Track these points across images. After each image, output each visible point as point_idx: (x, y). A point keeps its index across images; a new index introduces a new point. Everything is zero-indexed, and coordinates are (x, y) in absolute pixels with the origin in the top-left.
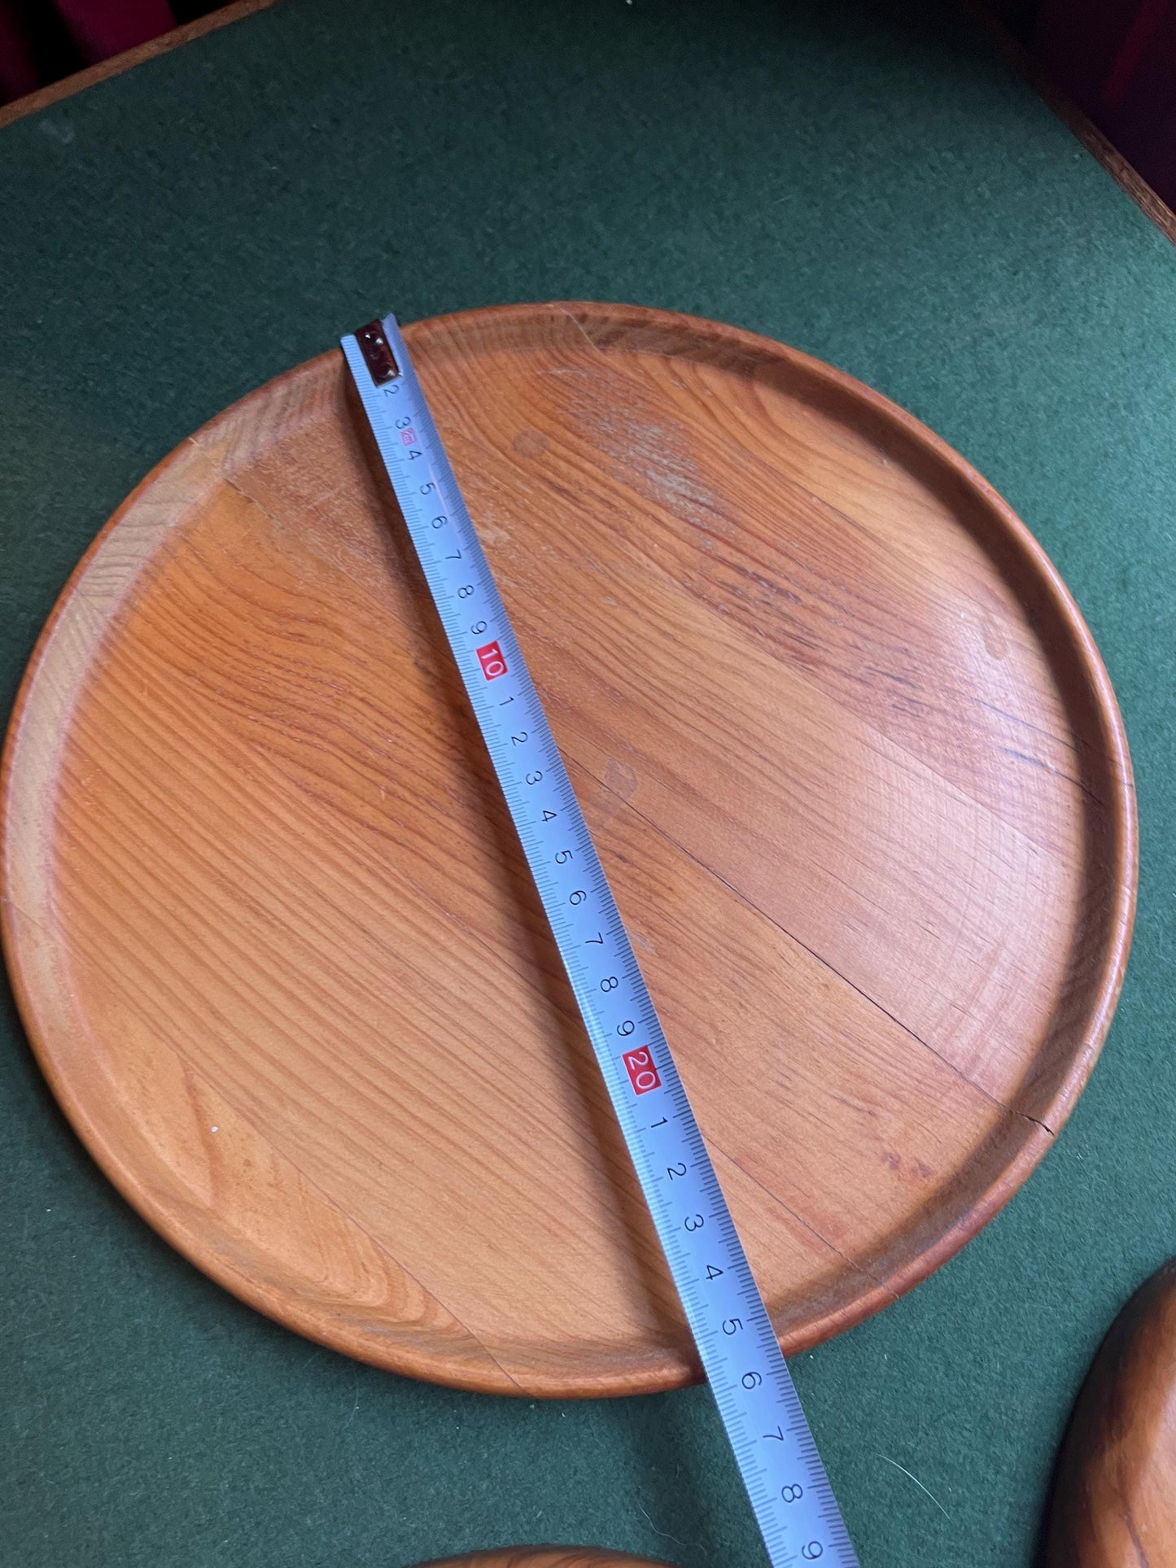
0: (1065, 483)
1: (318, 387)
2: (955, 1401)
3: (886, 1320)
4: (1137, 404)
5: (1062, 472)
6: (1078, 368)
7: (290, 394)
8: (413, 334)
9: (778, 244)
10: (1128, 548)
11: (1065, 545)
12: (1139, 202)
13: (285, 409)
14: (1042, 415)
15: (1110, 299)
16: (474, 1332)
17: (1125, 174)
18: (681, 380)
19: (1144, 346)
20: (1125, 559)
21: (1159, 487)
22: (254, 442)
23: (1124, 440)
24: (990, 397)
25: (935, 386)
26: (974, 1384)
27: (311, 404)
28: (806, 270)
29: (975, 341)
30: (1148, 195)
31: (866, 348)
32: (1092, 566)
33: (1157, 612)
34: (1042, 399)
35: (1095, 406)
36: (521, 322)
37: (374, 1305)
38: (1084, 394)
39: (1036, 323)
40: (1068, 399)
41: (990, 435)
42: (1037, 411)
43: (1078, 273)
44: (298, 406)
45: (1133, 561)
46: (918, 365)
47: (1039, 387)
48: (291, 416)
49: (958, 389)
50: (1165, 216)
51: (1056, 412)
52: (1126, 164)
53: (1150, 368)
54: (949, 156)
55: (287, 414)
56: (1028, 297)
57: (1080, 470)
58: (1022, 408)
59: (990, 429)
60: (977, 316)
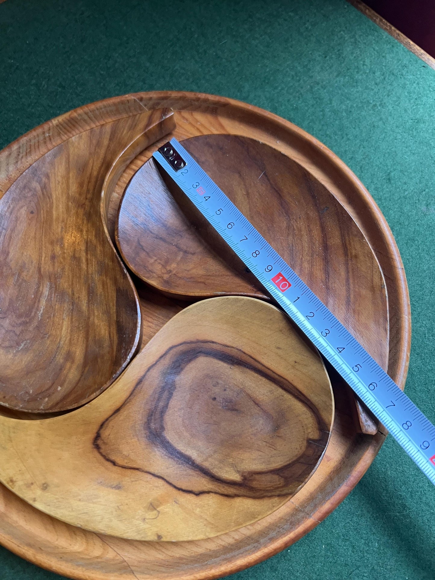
0: (358, 141)
1: (32, 143)
2: (358, 564)
3: (322, 529)
4: (385, 103)
5: (356, 136)
6: (358, 92)
7: (20, 147)
8: (69, 116)
9: (224, 60)
10: (389, 164)
11: (361, 167)
12: (375, 21)
13: (19, 155)
14: (344, 114)
15: (367, 62)
16: (126, 559)
17: (367, 11)
18: (187, 120)
19: (384, 79)
20: (388, 169)
21: (399, 137)
22: (7, 170)
23: (381, 119)
24: (321, 110)
25: (297, 108)
26: (366, 554)
27: (30, 151)
28: (236, 69)
29: (312, 87)
31: (265, 97)
32: (374, 175)
33: (405, 190)
34: (344, 107)
35: (367, 107)
36: (115, 104)
37: (79, 551)
38: (361, 102)
39: (337, 76)
40: (355, 105)
41: (323, 125)
42: (342, 112)
43: (352, 53)
44: (24, 153)
45: (392, 169)
46: (289, 101)
47: (341, 103)
48: (22, 157)
49: (306, 108)
50: (386, 25)
51: (350, 111)
52: (367, 7)
53: (389, 87)
54: (292, 14)
55: (20, 157)
56: (332, 66)
57: (364, 135)
58: (335, 112)
59: (322, 123)
60: (312, 77)
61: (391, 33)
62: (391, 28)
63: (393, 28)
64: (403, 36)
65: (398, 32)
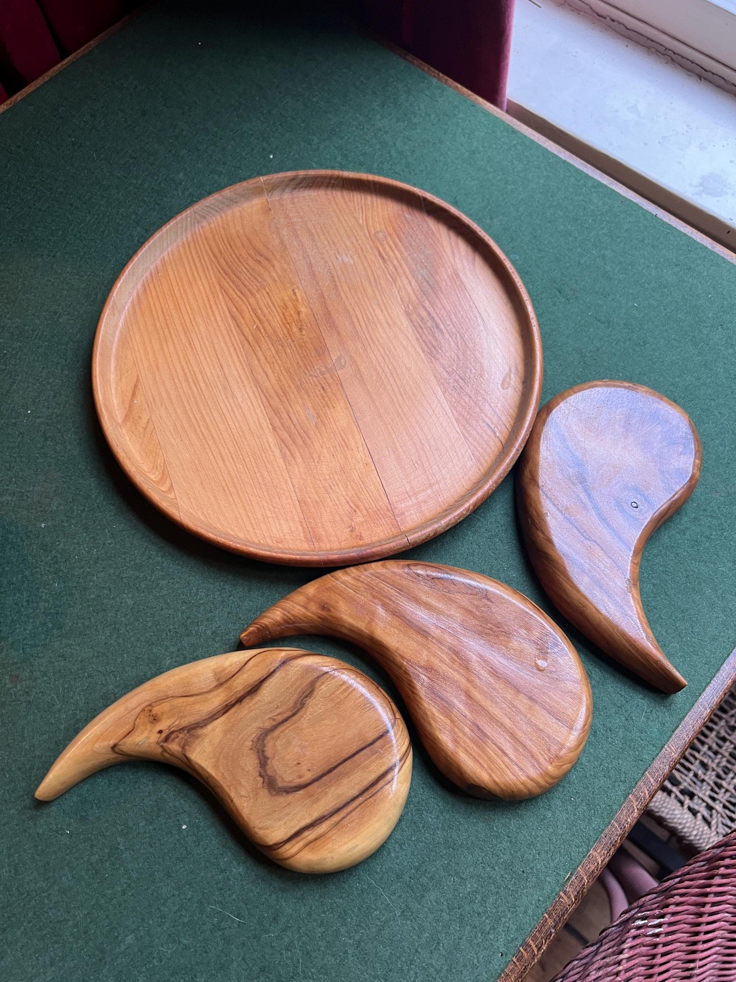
4: (443, 140)
6: (418, 133)
12: (423, 70)
14: (409, 153)
15: (422, 106)
17: (415, 61)
19: (439, 120)
21: (459, 167)
23: (441, 154)
28: (302, 125)
29: (375, 134)
30: (426, 67)
33: (471, 209)
34: (407, 148)
35: (427, 145)
38: (422, 142)
39: (397, 122)
40: (417, 145)
42: (406, 152)
43: (407, 100)
46: (357, 148)
47: (404, 144)
50: (434, 72)
51: (414, 151)
52: (414, 58)
53: (445, 127)
54: (345, 70)
56: (391, 113)
57: (428, 169)
58: (400, 153)
59: (390, 163)
60: (374, 125)
61: (439, 79)
62: (439, 75)
63: (441, 74)
64: (450, 81)
65: (446, 77)
